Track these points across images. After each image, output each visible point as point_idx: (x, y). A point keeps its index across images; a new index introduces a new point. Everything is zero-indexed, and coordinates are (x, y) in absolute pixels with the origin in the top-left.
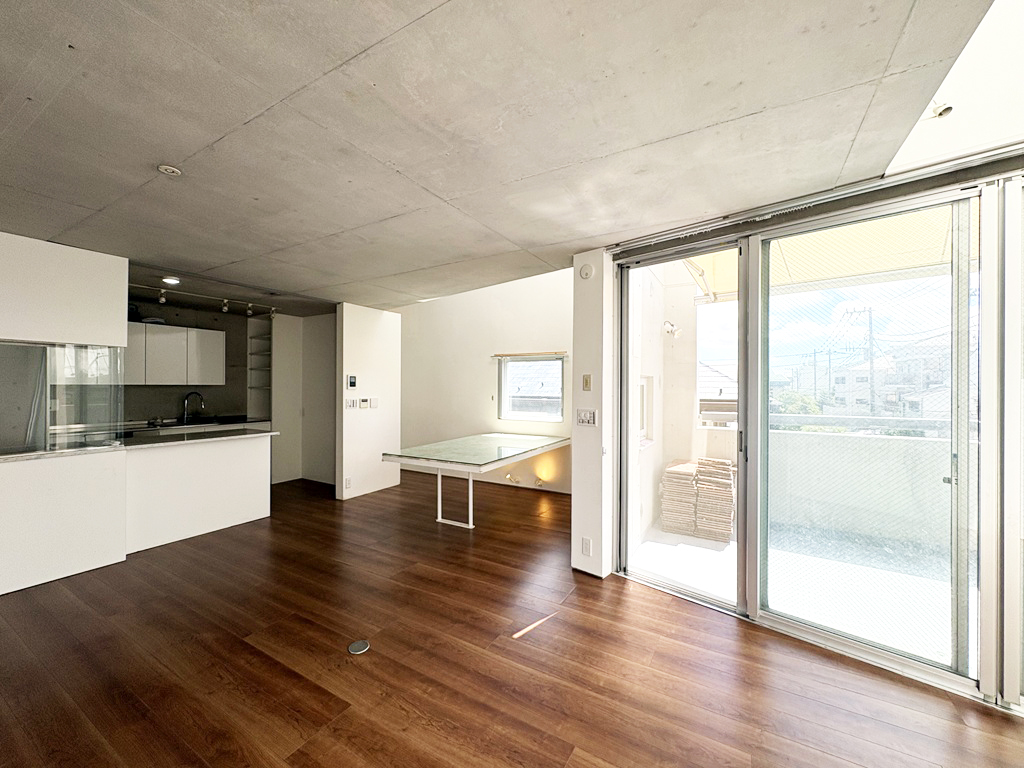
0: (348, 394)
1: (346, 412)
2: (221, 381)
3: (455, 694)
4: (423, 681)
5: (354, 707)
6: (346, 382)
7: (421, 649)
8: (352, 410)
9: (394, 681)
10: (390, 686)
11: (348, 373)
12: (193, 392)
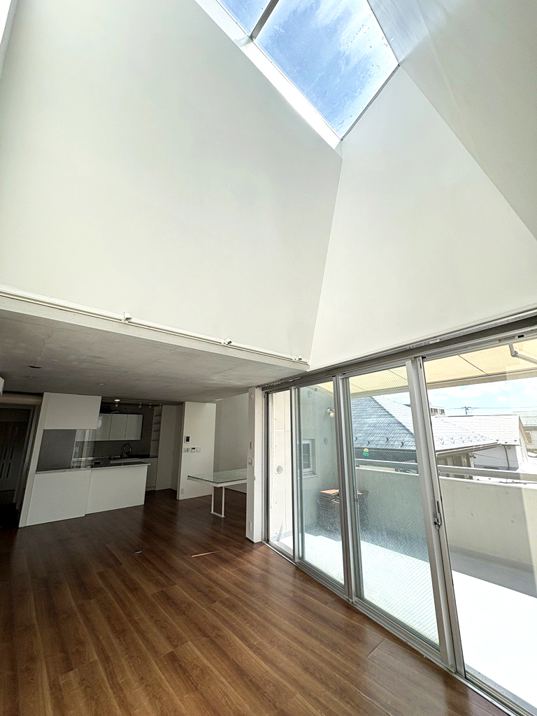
0: (185, 445)
1: (184, 454)
2: (138, 438)
4: (149, 563)
5: (123, 566)
6: (184, 439)
8: (187, 453)
11: (185, 434)
12: (127, 443)
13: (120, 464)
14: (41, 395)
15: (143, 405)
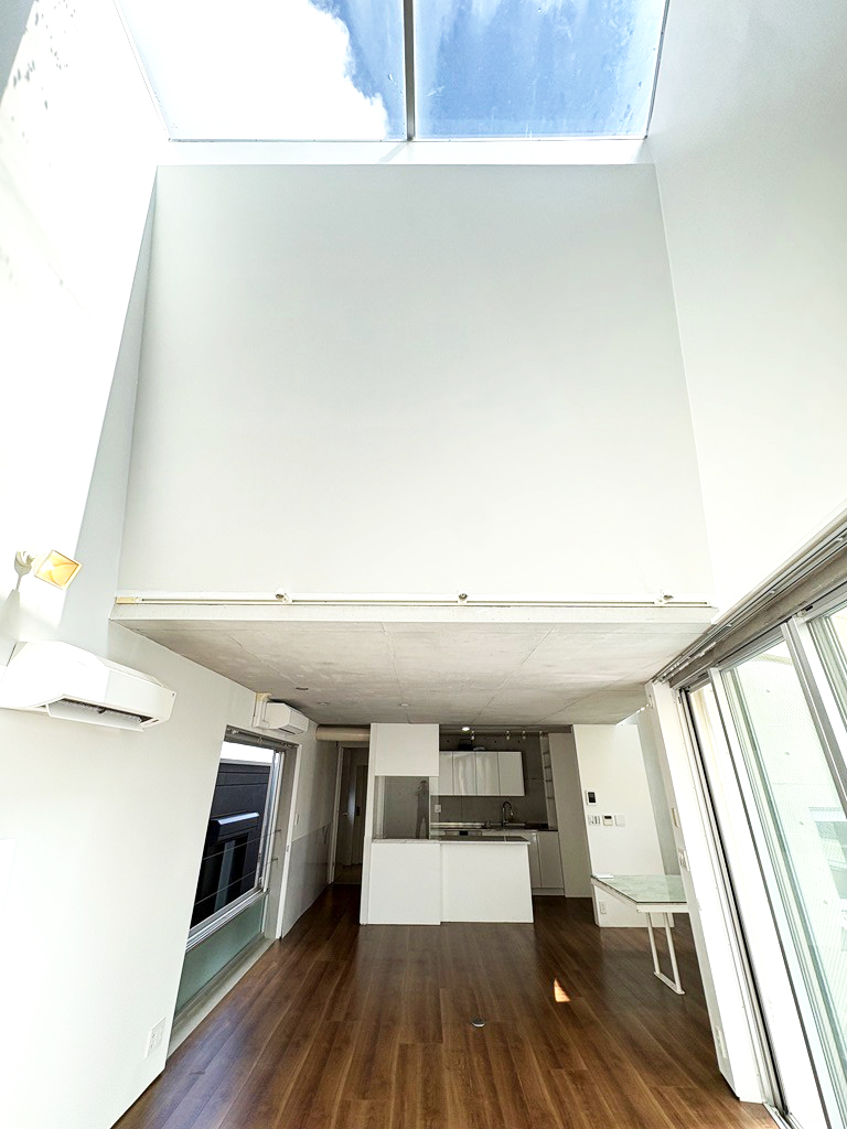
0: (590, 810)
1: (590, 828)
2: (521, 793)
3: (489, 1072)
4: (484, 1057)
5: (443, 1046)
6: (585, 798)
7: (505, 1042)
8: (596, 827)
9: (472, 1049)
10: (468, 1050)
11: (585, 789)
12: (506, 802)
13: (501, 839)
14: (367, 727)
15: (511, 735)
